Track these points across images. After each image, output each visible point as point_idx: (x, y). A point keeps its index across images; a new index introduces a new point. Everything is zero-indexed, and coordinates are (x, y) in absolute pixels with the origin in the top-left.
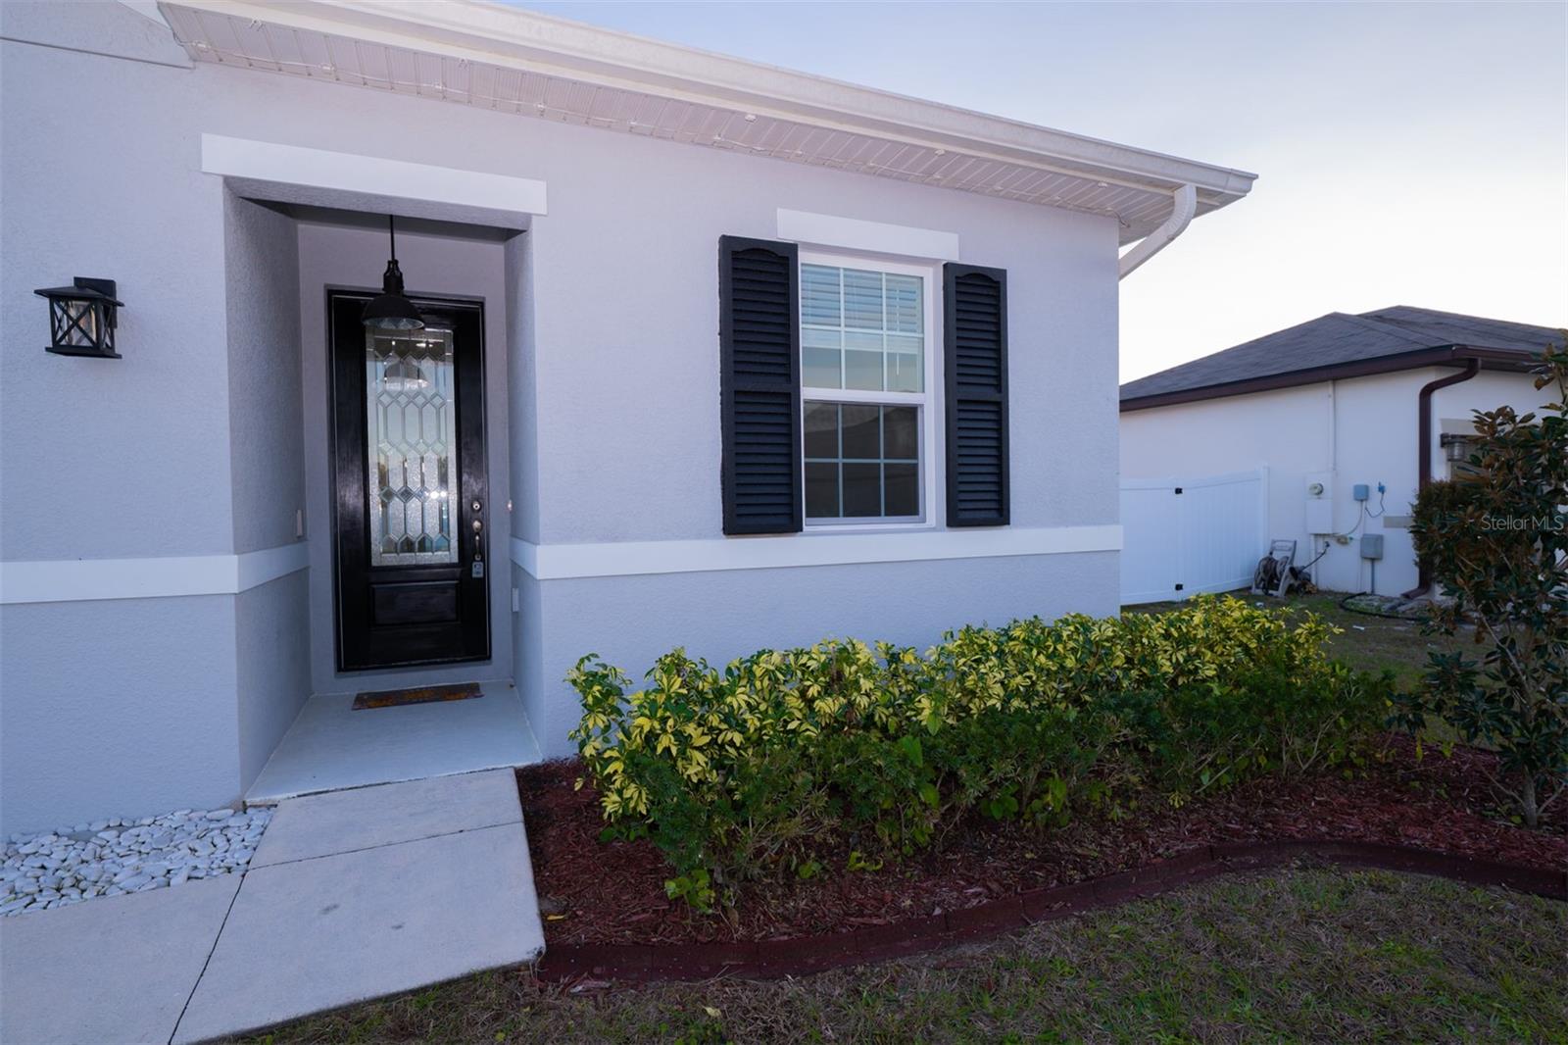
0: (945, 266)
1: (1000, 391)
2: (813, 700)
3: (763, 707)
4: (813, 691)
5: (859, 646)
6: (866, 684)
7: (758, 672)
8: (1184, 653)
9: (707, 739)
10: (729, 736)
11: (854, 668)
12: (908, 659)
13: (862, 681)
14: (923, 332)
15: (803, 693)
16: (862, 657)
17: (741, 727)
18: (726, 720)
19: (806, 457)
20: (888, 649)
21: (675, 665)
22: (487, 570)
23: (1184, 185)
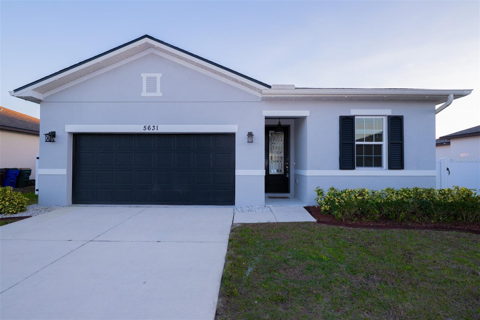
0: (388, 116)
1: (402, 141)
2: (357, 196)
3: (347, 197)
4: (357, 195)
5: (366, 189)
6: (367, 195)
7: (347, 192)
8: (443, 197)
9: (338, 201)
10: (342, 201)
11: (364, 192)
12: (376, 192)
13: (366, 194)
14: (383, 129)
15: (355, 196)
16: (366, 191)
17: (344, 199)
18: (341, 198)
19: (356, 155)
20: (372, 191)
21: (333, 189)
22: (289, 176)
23: (449, 95)
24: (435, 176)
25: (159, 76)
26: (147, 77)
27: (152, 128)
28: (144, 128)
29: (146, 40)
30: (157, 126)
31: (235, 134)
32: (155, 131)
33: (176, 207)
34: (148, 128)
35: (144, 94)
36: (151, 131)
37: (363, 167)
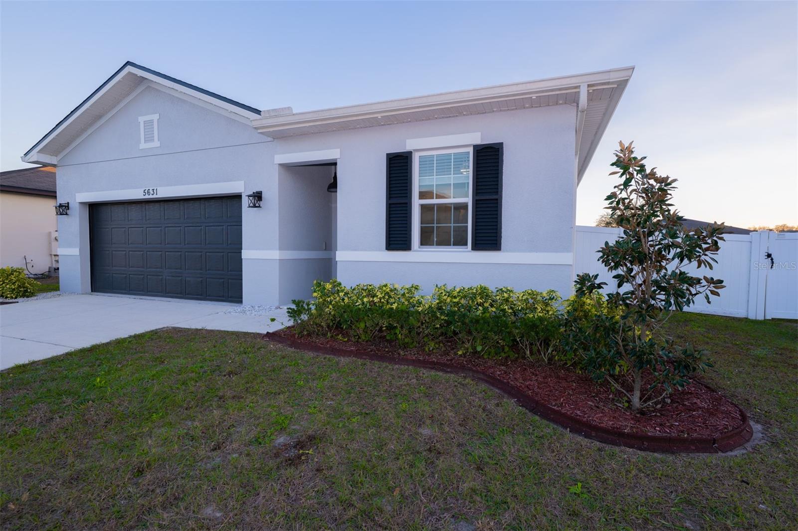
0: (474, 147)
1: (498, 194)
24: (571, 265)
25: (155, 117)
26: (144, 121)
27: (152, 192)
28: (144, 192)
29: (129, 68)
30: (156, 189)
31: (241, 196)
32: (155, 196)
33: (179, 302)
34: (148, 193)
35: (143, 145)
36: (151, 196)
37: (433, 247)
